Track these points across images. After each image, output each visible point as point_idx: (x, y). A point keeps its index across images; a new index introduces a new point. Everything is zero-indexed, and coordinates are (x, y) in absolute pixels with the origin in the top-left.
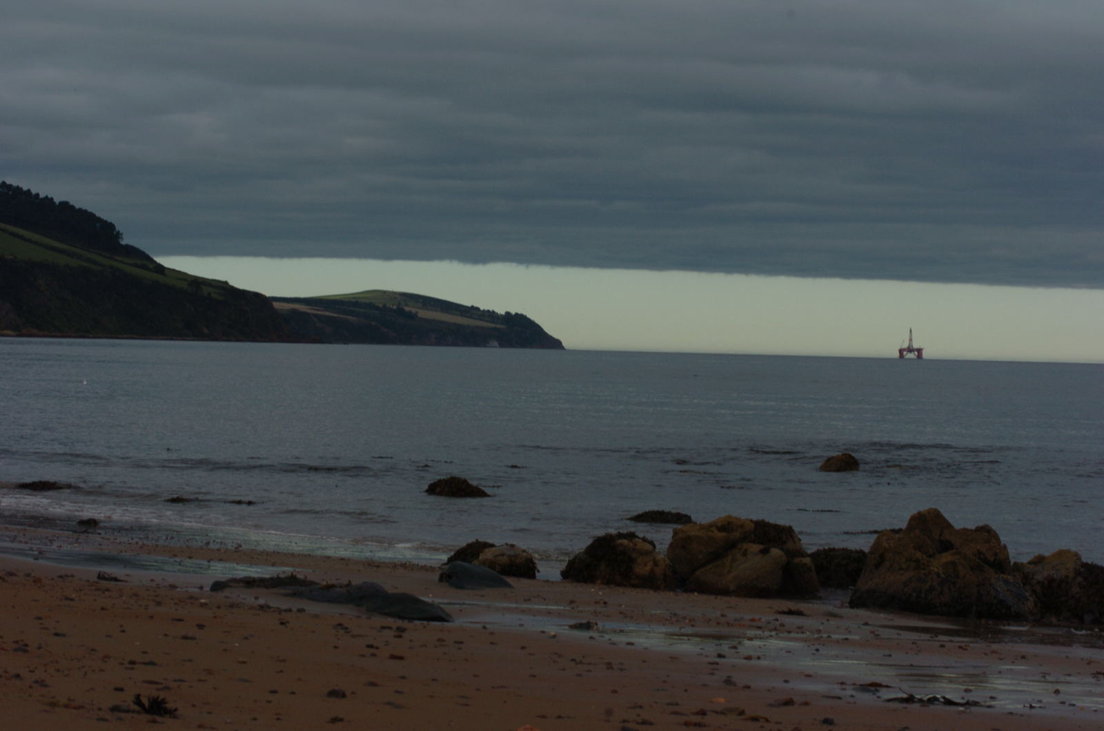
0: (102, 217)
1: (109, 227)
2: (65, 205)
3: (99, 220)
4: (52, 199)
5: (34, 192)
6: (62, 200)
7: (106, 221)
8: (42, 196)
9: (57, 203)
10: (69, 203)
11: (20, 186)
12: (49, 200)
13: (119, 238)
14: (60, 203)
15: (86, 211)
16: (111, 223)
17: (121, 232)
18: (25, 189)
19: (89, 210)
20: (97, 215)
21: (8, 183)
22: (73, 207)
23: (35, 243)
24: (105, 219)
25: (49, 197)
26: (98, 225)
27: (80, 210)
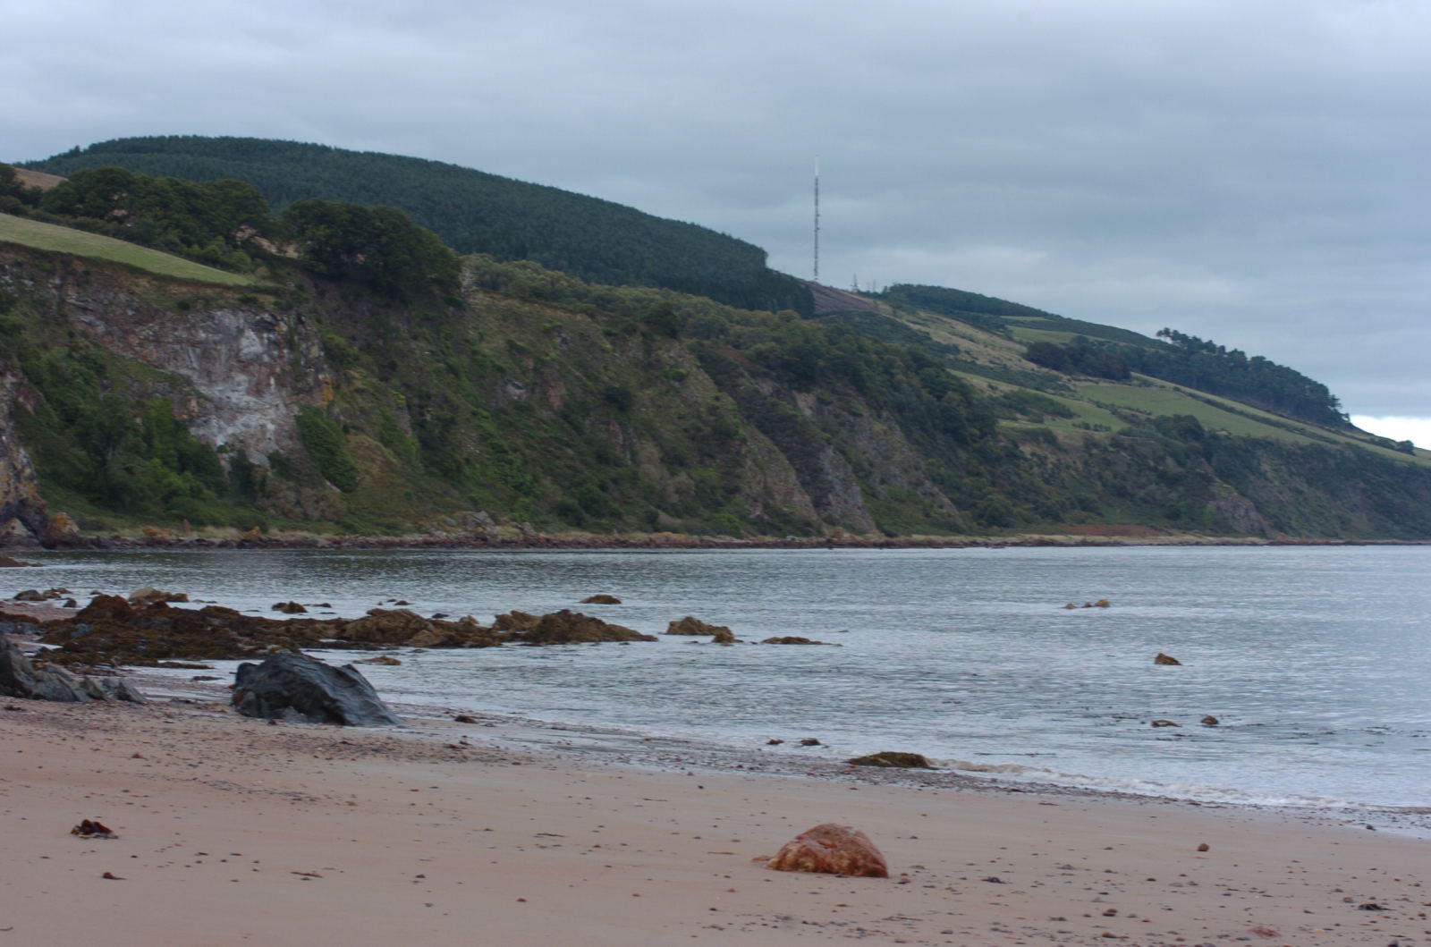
0: (1309, 377)
1: (1323, 389)
2: (1259, 360)
3: (1306, 380)
4: (1242, 353)
5: (1218, 343)
6: (1255, 355)
7: (1315, 382)
8: (1229, 349)
9: (1249, 359)
10: (1264, 358)
11: (1198, 337)
12: (1237, 356)
13: (1334, 405)
14: (1253, 359)
15: (1288, 369)
16: (1321, 386)
17: (1336, 397)
18: (1205, 340)
19: (1293, 368)
20: (1304, 374)
21: (1181, 332)
22: (1270, 363)
23: (1241, 413)
24: (1314, 379)
25: (1239, 350)
26: (1307, 387)
27: (1280, 367)
